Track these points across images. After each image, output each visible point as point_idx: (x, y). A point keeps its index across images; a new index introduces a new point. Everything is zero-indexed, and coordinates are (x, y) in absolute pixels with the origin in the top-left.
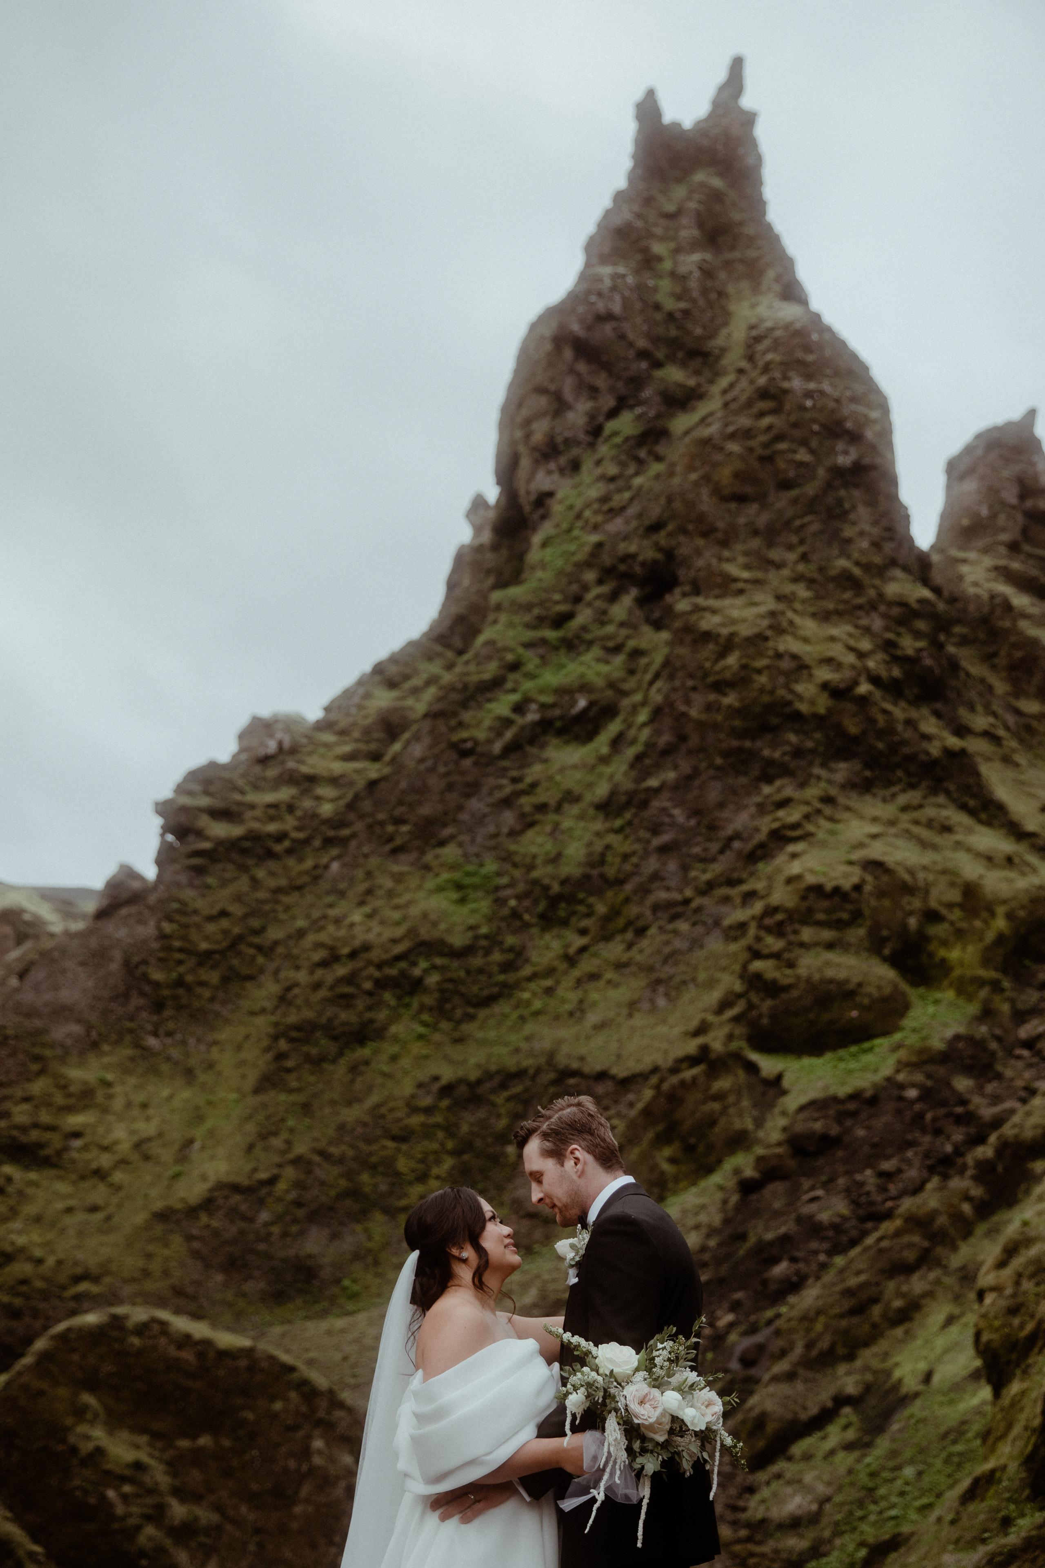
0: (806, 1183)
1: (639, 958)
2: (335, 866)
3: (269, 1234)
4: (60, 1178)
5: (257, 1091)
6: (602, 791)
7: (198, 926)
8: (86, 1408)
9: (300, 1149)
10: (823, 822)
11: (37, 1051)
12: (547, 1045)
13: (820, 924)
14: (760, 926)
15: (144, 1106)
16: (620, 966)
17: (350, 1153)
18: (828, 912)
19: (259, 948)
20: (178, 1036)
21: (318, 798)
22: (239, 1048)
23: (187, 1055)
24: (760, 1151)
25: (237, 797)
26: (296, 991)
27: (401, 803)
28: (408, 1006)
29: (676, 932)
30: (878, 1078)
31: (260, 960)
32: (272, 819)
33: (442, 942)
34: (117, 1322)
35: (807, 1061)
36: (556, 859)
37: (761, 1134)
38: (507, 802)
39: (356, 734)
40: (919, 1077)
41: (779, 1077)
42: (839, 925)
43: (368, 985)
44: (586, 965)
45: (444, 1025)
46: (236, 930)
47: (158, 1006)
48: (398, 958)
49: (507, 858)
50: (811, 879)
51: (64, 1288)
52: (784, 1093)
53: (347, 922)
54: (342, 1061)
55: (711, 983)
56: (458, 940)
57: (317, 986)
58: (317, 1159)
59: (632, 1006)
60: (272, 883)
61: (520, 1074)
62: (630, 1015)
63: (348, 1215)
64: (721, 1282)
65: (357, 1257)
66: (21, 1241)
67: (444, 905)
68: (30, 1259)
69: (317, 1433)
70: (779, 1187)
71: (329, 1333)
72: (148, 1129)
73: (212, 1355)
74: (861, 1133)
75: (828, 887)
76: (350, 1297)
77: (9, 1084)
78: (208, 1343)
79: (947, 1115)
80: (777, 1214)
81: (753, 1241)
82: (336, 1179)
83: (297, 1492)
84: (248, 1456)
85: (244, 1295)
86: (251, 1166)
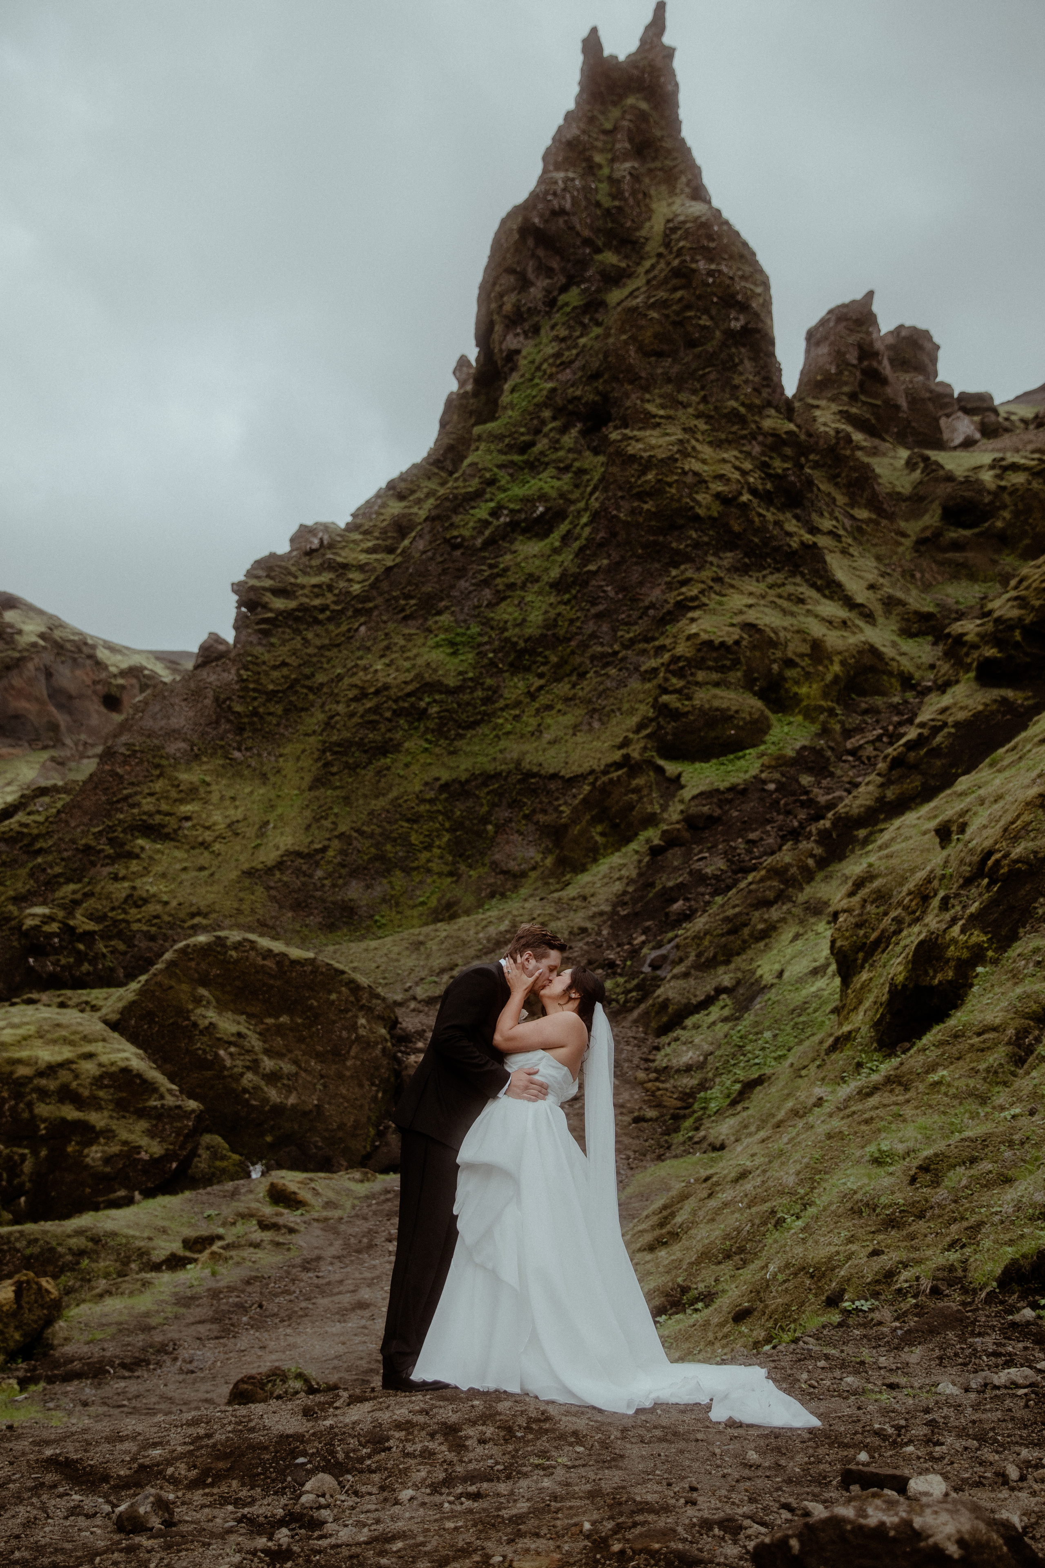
0: (697, 848)
1: (580, 694)
2: (363, 629)
3: (323, 886)
4: (177, 847)
5: (311, 788)
6: (555, 573)
7: (267, 674)
8: (202, 996)
9: (343, 828)
10: (713, 596)
11: (156, 760)
12: (515, 755)
13: (710, 668)
14: (668, 671)
16: (567, 700)
17: (378, 831)
18: (716, 660)
19: (310, 689)
20: (255, 751)
21: (350, 580)
22: (298, 759)
23: (262, 764)
24: (665, 827)
25: (292, 580)
26: (337, 718)
27: (409, 583)
28: (416, 728)
29: (607, 676)
30: (747, 776)
31: (311, 697)
32: (317, 596)
33: (440, 683)
34: (220, 941)
35: (697, 765)
36: (521, 624)
37: (665, 816)
38: (486, 583)
39: (376, 534)
40: (777, 776)
41: (679, 776)
42: (722, 669)
43: (388, 714)
44: (544, 699)
45: (442, 742)
46: (293, 676)
47: (240, 730)
48: (409, 695)
49: (486, 623)
50: (704, 636)
51: (184, 921)
52: (682, 787)
53: (372, 669)
54: (371, 767)
55: (632, 711)
56: (451, 682)
57: (352, 715)
58: (355, 834)
59: (576, 728)
60: (318, 642)
61: (497, 775)
62: (574, 734)
63: (377, 872)
64: (636, 914)
65: (384, 900)
66: (153, 890)
67: (442, 656)
68: (159, 901)
69: (360, 1014)
70: (678, 851)
71: (366, 950)
72: (239, 814)
73: (287, 963)
74: (736, 814)
75: (717, 642)
76: (379, 927)
77: (138, 784)
78: (284, 955)
79: (795, 801)
80: (677, 869)
81: (659, 887)
82: (368, 848)
83: (348, 1052)
84: (314, 1029)
85: (307, 925)
86: (309, 840)
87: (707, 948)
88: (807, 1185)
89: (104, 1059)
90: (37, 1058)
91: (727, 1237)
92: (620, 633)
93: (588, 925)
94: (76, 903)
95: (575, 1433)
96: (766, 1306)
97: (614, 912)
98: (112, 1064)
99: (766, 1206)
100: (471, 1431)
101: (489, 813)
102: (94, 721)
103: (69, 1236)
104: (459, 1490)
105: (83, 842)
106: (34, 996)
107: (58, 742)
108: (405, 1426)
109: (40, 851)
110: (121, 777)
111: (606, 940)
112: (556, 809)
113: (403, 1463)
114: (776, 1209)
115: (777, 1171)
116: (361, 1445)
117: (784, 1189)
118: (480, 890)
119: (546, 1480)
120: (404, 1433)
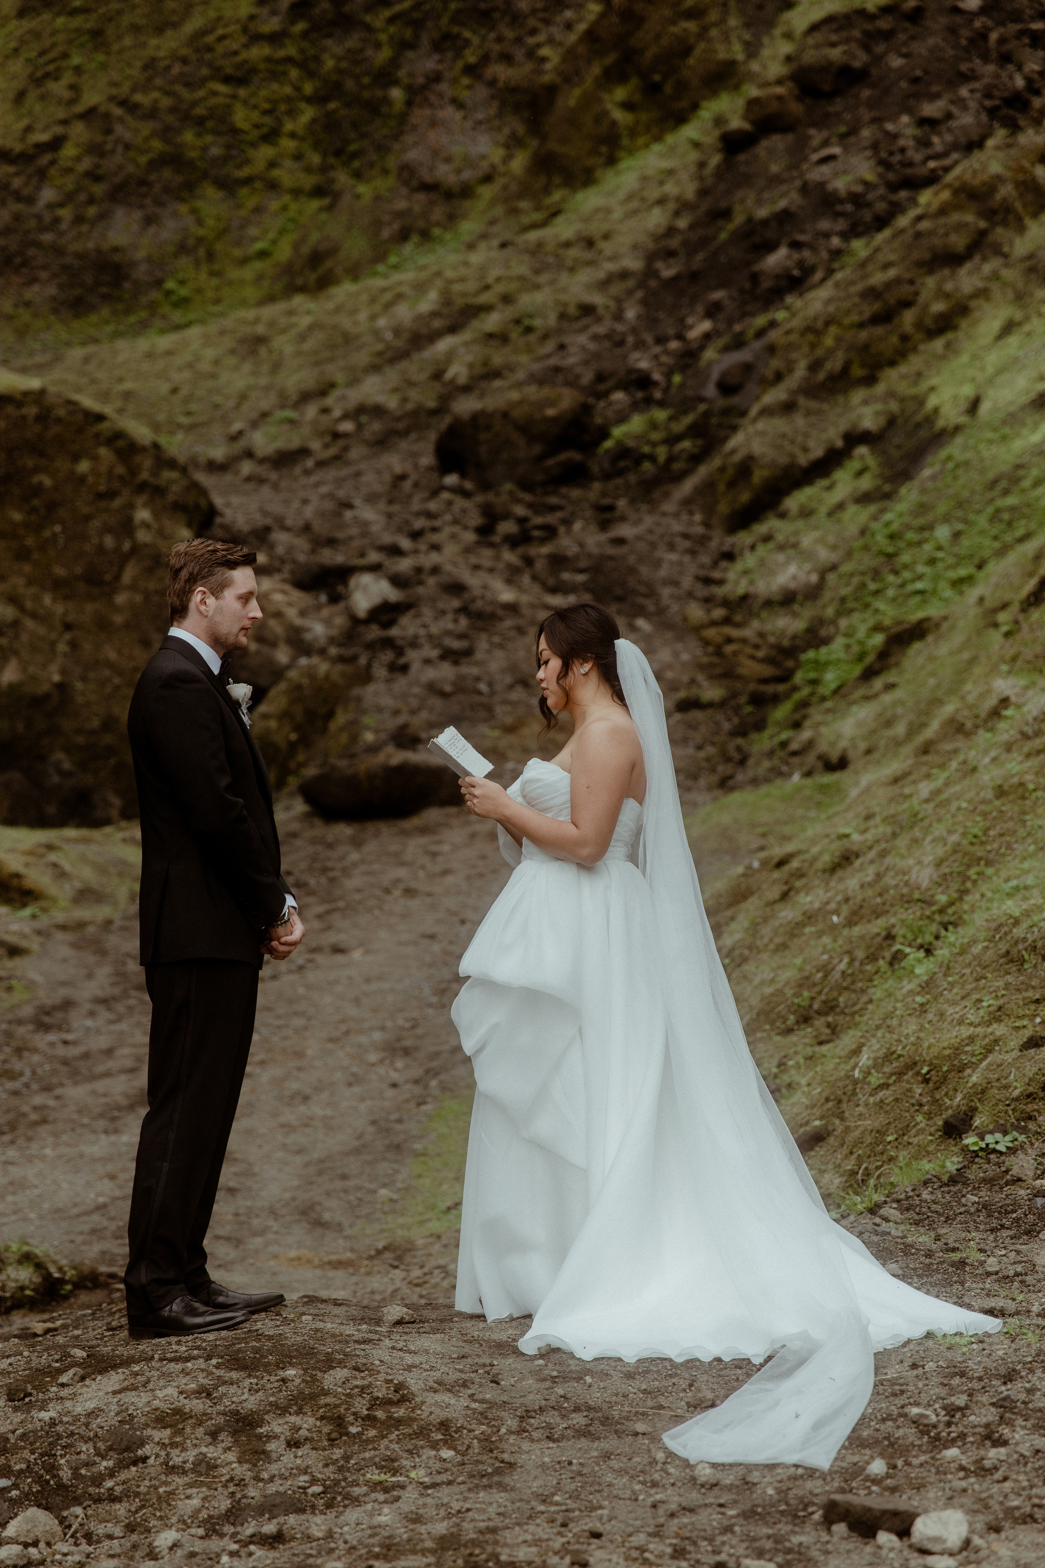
0: (816, 136)
3: (57, 220)
9: (91, 98)
17: (166, 102)
24: (754, 92)
37: (755, 66)
52: (790, 5)
58: (118, 111)
63: (167, 190)
64: (694, 276)
65: (182, 249)
69: (140, 500)
70: (777, 142)
71: (150, 355)
74: (897, 62)
76: (176, 305)
79: (1022, 33)
81: (739, 219)
82: (147, 139)
83: (118, 577)
84: (47, 533)
85: (27, 304)
86: (24, 122)
87: (831, 352)
88: (955, 886)
91: (804, 982)
93: (597, 299)
95: (444, 1425)
96: (847, 1130)
97: (650, 272)
99: (877, 926)
100: (277, 1426)
101: (394, 62)
104: (249, 1529)
108: (171, 1419)
111: (634, 331)
112: (531, 54)
113: (166, 1484)
114: (894, 931)
115: (903, 857)
116: (98, 1454)
117: (912, 892)
118: (377, 224)
119: (386, 1510)
120: (168, 1432)
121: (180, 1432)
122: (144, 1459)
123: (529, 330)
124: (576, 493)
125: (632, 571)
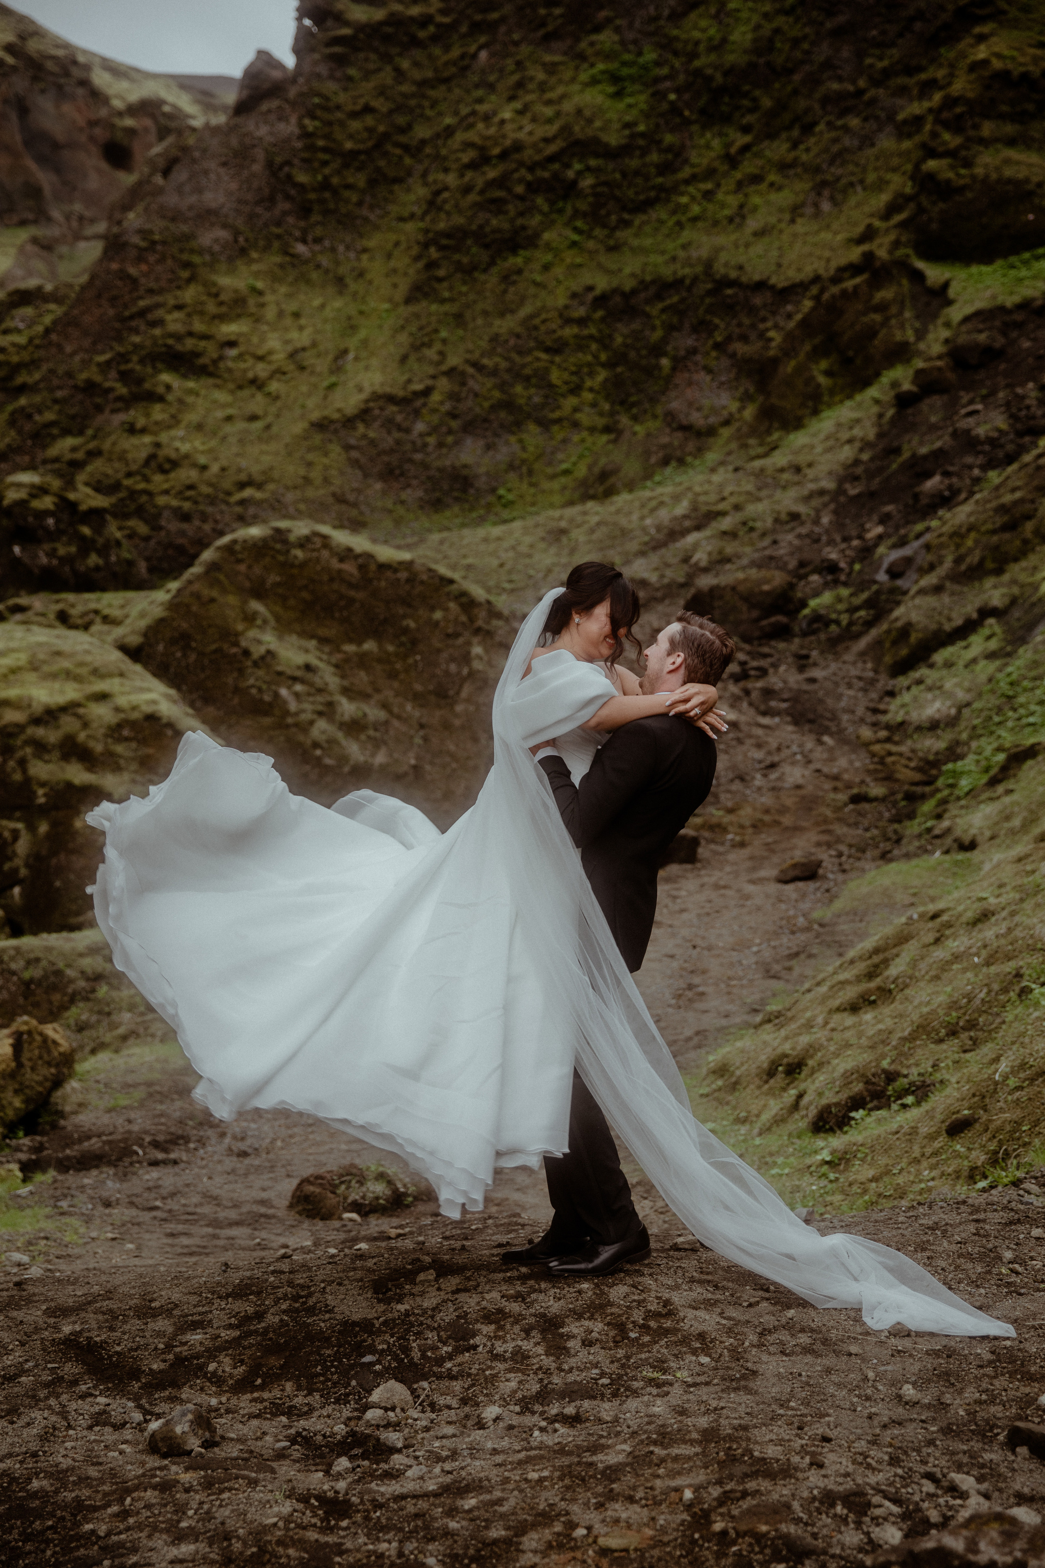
0: (965, 397)
1: (804, 157)
2: (483, 55)
3: (425, 445)
4: (217, 386)
5: (408, 301)
7: (342, 124)
8: (256, 613)
9: (453, 360)
11: (185, 257)
12: (704, 253)
13: (1002, 117)
14: (937, 121)
15: (296, 315)
16: (783, 167)
17: (504, 365)
18: (1012, 103)
19: (406, 148)
20: (327, 243)
22: (389, 256)
23: (337, 263)
24: (920, 364)
26: (446, 195)
28: (560, 211)
29: (846, 129)
31: (408, 161)
33: (596, 141)
34: (280, 535)
35: (974, 269)
36: (719, 46)
37: (922, 346)
41: (946, 285)
42: (1023, 117)
43: (520, 189)
44: (749, 166)
45: (598, 232)
46: (381, 129)
47: (305, 211)
48: (551, 159)
49: (667, 45)
50: (997, 65)
51: (229, 494)
52: (950, 303)
53: (496, 120)
54: (495, 270)
55: (880, 185)
56: (613, 139)
57: (467, 190)
58: (471, 370)
59: (796, 211)
60: (417, 75)
61: (677, 284)
62: (793, 221)
63: (502, 426)
64: (872, 495)
65: (511, 467)
66: (185, 448)
67: (599, 99)
68: (195, 465)
69: (475, 640)
70: (937, 401)
71: (486, 540)
72: (302, 338)
73: (373, 567)
74: (1026, 344)
75: (1016, 73)
76: (505, 506)
77: (161, 291)
78: (369, 556)
80: (933, 428)
81: (906, 455)
82: (490, 390)
83: (458, 693)
84: (410, 661)
85: (402, 502)
86: (405, 377)
87: (970, 550)
89: (122, 701)
90: (30, 699)
91: (953, 1005)
92: (868, 61)
93: (802, 509)
94: (76, 465)
95: (701, 1336)
96: (990, 1119)
97: (840, 491)
98: (134, 708)
99: (1009, 967)
100: (573, 1328)
101: (665, 340)
102: (93, 183)
103: (81, 955)
104: (554, 1410)
105: (84, 376)
106: (23, 601)
107: (41, 216)
108: (496, 1317)
109: (23, 389)
110: (134, 281)
111: (827, 532)
112: (762, 335)
113: (491, 1368)
114: (1022, 971)
115: (1029, 916)
116: (440, 1340)
117: (1036, 943)
118: (647, 454)
119: (659, 1402)
120: (493, 1327)
121: (501, 1328)
122: (475, 1347)
123: (752, 529)
124: (782, 645)
125: (821, 701)
